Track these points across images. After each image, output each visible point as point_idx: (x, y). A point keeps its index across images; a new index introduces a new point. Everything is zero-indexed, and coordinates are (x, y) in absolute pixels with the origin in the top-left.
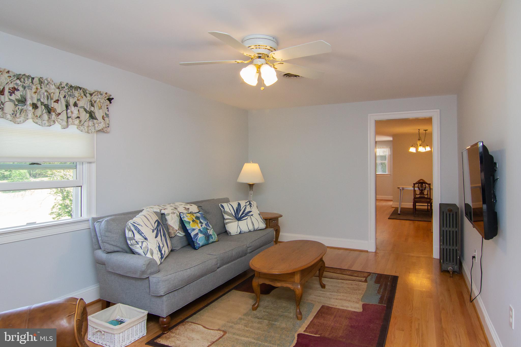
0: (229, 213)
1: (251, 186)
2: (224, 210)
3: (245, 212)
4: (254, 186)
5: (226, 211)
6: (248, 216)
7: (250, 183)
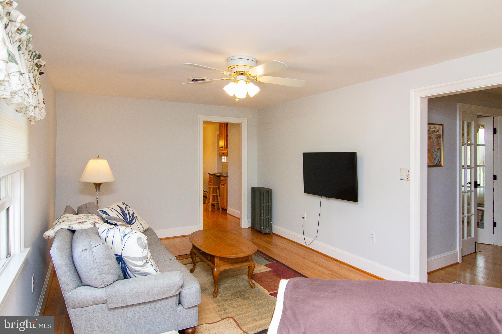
0: (118, 218)
1: (98, 186)
2: (107, 216)
3: (131, 215)
4: (101, 186)
5: (112, 217)
6: (134, 218)
7: (97, 183)
